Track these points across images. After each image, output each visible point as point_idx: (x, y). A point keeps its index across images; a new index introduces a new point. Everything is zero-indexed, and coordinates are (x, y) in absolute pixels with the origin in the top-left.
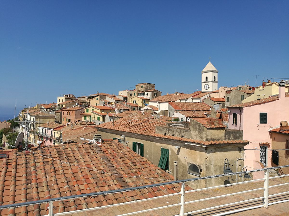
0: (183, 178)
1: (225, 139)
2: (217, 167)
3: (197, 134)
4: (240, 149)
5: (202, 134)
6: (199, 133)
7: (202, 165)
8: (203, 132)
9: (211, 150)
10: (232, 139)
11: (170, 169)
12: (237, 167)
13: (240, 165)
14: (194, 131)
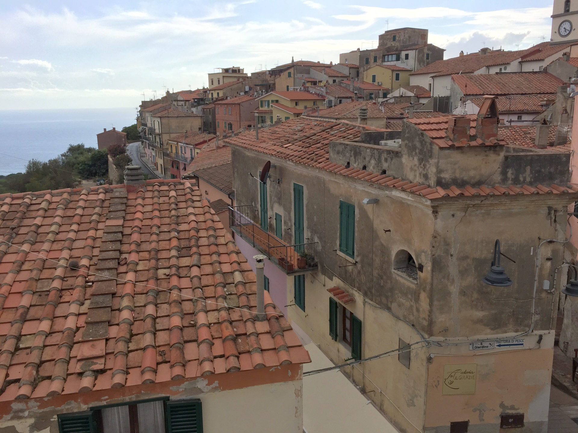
0: (382, 281)
1: (505, 180)
2: (469, 261)
3: (415, 165)
4: (553, 212)
5: (427, 167)
6: (420, 164)
7: (423, 254)
8: (430, 160)
9: (452, 213)
10: (528, 179)
11: (358, 256)
12: (538, 263)
13: (548, 259)
14: (409, 157)
